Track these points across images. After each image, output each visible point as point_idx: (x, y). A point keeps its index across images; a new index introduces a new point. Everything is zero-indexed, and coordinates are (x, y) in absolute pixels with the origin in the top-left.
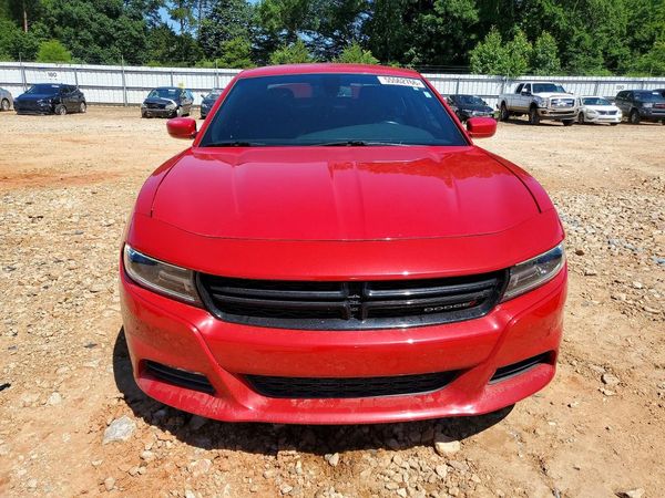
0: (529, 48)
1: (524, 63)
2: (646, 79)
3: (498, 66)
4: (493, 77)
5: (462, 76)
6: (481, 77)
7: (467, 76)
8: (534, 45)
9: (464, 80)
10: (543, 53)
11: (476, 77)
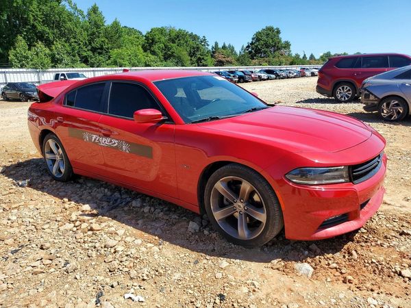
0: (47, 51)
1: (48, 60)
2: (117, 68)
3: (31, 63)
4: (30, 70)
5: (7, 70)
6: (21, 70)
7: (10, 70)
8: (51, 50)
9: (9, 72)
10: (58, 54)
11: (18, 70)
